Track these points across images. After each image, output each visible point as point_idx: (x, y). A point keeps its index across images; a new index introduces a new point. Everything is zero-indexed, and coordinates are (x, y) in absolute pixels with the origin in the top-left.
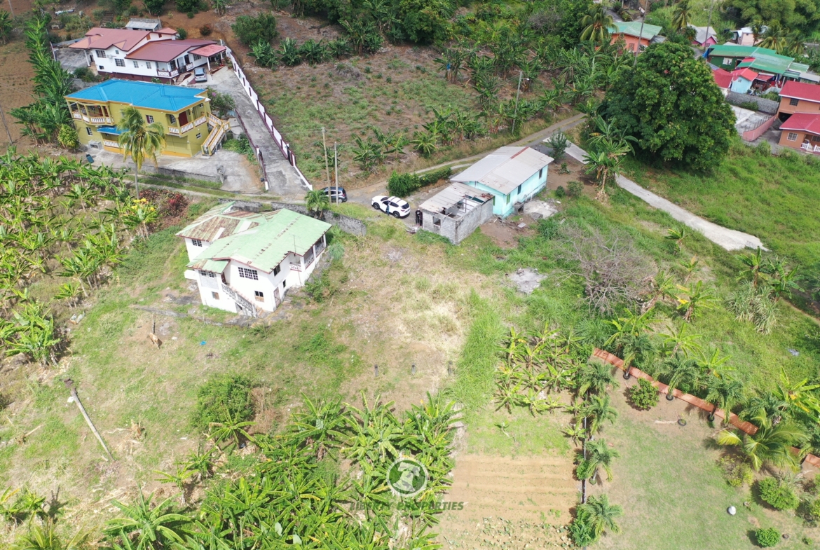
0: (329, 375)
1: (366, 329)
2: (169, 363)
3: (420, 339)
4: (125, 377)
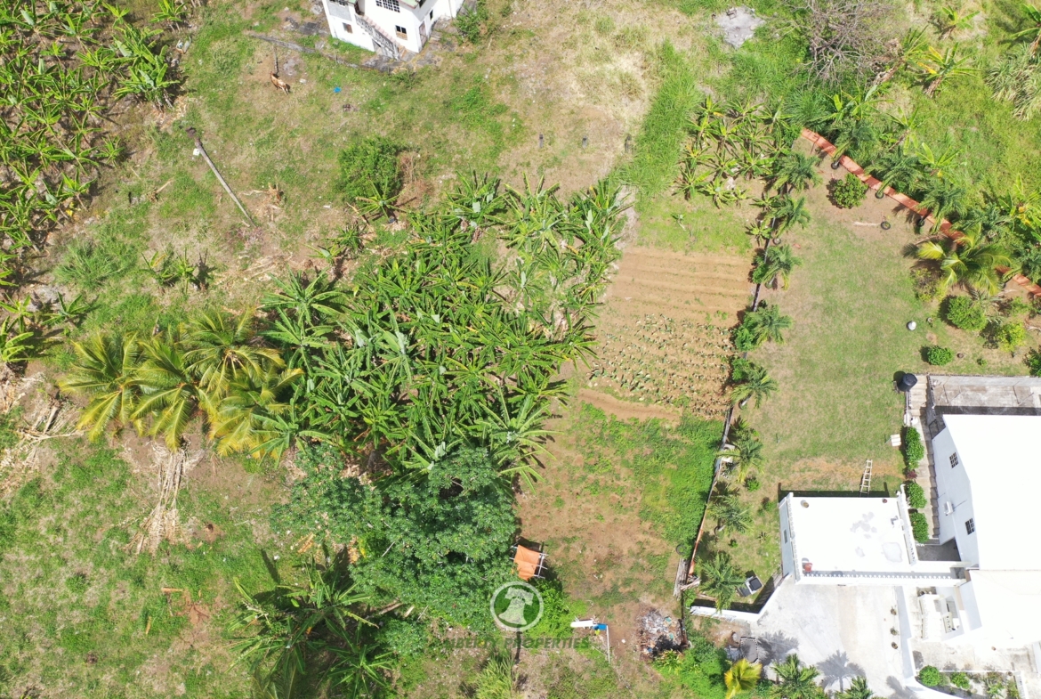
0: (486, 142)
1: (531, 85)
2: (300, 114)
3: (595, 103)
4: (252, 127)
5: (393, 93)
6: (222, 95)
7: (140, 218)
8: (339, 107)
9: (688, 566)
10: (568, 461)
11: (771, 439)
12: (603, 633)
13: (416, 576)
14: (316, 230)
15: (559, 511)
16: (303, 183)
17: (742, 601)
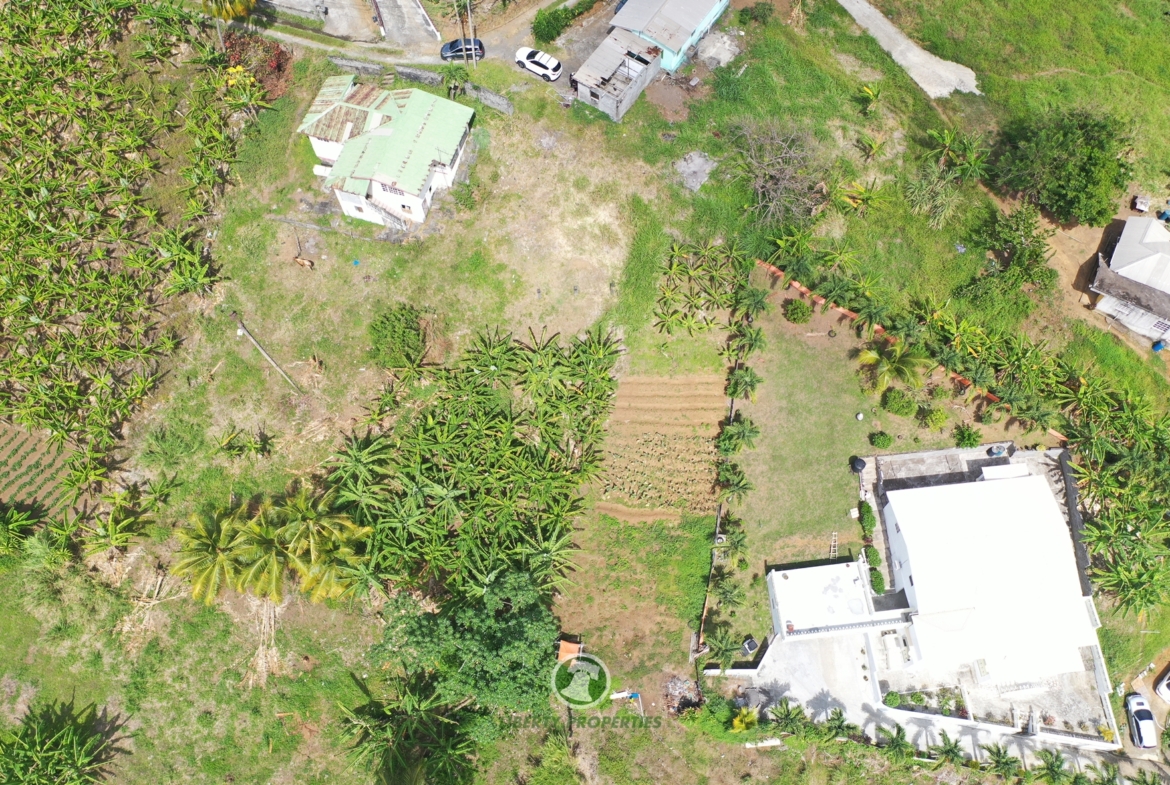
0: (492, 298)
1: (524, 243)
2: (327, 287)
3: (581, 254)
4: (285, 304)
5: (406, 261)
6: (255, 278)
7: (201, 398)
8: (360, 278)
9: (699, 637)
10: (593, 564)
11: (755, 525)
12: (637, 701)
13: (487, 685)
14: (355, 392)
15: (591, 607)
16: (338, 349)
17: (744, 659)
